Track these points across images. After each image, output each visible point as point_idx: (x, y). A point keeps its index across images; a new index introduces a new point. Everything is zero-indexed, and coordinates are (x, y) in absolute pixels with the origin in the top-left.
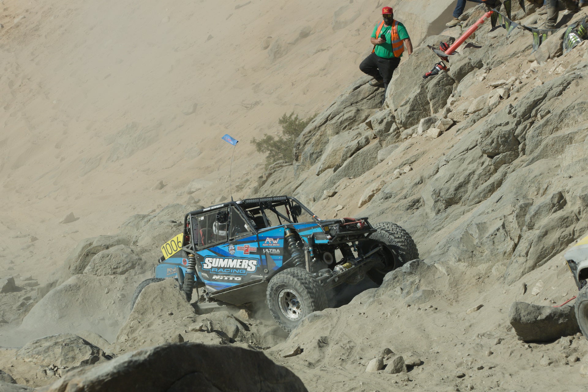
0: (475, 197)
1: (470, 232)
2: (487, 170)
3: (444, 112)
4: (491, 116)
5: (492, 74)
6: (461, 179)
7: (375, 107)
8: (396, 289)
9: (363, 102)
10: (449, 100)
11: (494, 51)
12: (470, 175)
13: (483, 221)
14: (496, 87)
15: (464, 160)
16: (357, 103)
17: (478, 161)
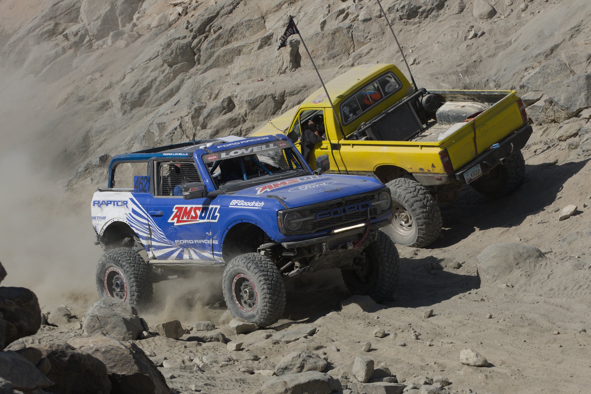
0: (156, 100)
1: (152, 131)
2: (167, 77)
3: (130, 27)
4: (172, 31)
6: (145, 85)
7: (72, 21)
8: (87, 180)
9: (60, 17)
10: (136, 16)
12: (152, 81)
13: (163, 121)
14: (175, 5)
15: (147, 68)
16: (55, 17)
17: (159, 69)
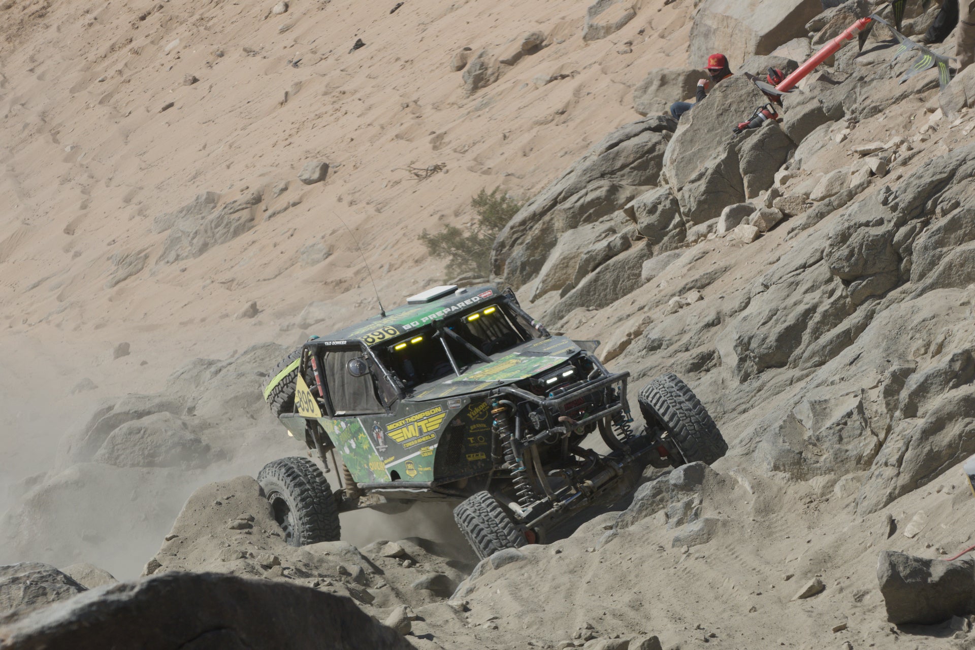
0: (813, 354)
1: (799, 417)
2: (838, 306)
3: (766, 197)
4: (854, 208)
5: (861, 131)
6: (791, 320)
7: (646, 182)
8: (657, 515)
9: (622, 172)
10: (779, 176)
11: (865, 89)
12: (806, 313)
13: (823, 398)
14: (864, 154)
15: (797, 285)
16: (612, 173)
17: (822, 287)
